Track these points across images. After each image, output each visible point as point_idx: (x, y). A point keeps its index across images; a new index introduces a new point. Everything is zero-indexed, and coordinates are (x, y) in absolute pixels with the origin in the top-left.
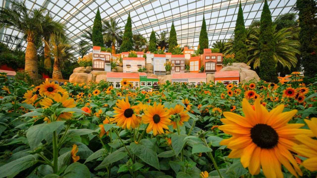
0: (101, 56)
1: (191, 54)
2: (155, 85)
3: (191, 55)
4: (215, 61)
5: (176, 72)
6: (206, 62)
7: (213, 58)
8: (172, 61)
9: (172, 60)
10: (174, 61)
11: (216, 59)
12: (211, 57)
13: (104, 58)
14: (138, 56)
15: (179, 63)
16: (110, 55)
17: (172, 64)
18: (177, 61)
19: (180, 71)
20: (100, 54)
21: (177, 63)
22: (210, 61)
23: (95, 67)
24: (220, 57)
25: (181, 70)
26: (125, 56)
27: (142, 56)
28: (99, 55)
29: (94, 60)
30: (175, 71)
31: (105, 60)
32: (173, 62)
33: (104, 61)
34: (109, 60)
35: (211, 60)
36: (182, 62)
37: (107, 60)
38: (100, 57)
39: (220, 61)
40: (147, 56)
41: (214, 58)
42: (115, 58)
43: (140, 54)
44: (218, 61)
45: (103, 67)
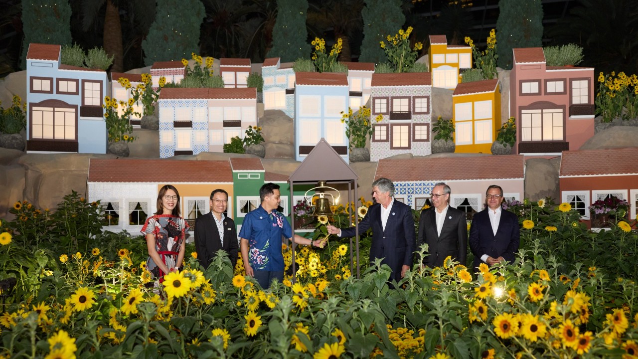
0: (63, 86)
1: (462, 66)
2: (301, 213)
3: (461, 71)
4: (564, 100)
5: (392, 148)
6: (521, 108)
7: (552, 87)
8: (377, 101)
9: (374, 99)
10: (384, 101)
11: (568, 90)
12: (543, 84)
13: (77, 93)
14: (228, 78)
15: (405, 109)
16: (101, 82)
17: (374, 113)
18: (396, 102)
19: (413, 144)
20: (58, 80)
21: (396, 109)
22: (542, 104)
23: (37, 134)
24: (585, 83)
25: (415, 140)
26: (169, 79)
27: (243, 78)
28: (55, 83)
29: (32, 105)
30: (388, 144)
31: (80, 105)
32: (381, 106)
33: (75, 107)
34: (97, 103)
35: (543, 98)
36: (421, 105)
37: (88, 102)
38: (58, 92)
39: (585, 101)
40: (265, 78)
41: (559, 87)
42: (121, 92)
43: (236, 70)
44: (576, 101)
45: (71, 136)
